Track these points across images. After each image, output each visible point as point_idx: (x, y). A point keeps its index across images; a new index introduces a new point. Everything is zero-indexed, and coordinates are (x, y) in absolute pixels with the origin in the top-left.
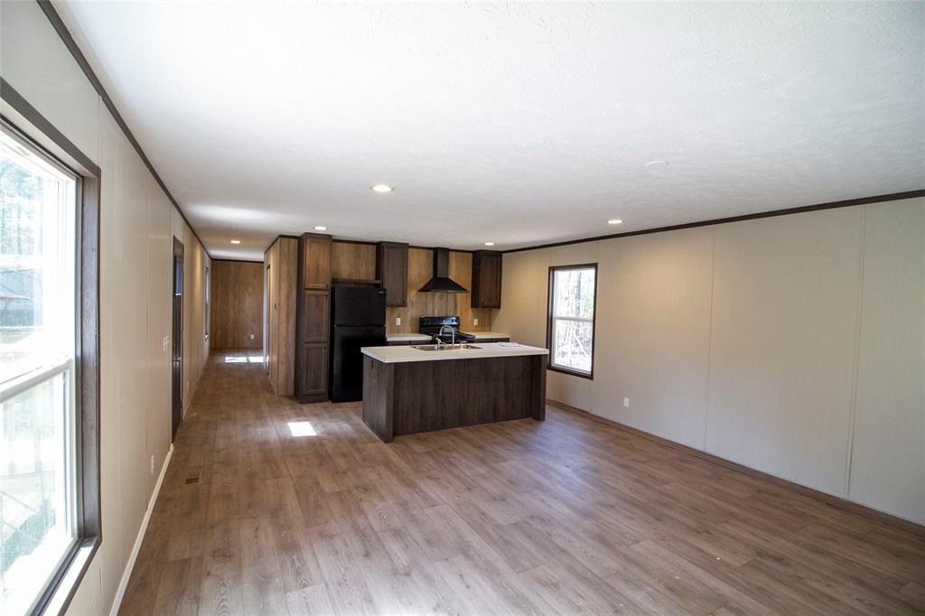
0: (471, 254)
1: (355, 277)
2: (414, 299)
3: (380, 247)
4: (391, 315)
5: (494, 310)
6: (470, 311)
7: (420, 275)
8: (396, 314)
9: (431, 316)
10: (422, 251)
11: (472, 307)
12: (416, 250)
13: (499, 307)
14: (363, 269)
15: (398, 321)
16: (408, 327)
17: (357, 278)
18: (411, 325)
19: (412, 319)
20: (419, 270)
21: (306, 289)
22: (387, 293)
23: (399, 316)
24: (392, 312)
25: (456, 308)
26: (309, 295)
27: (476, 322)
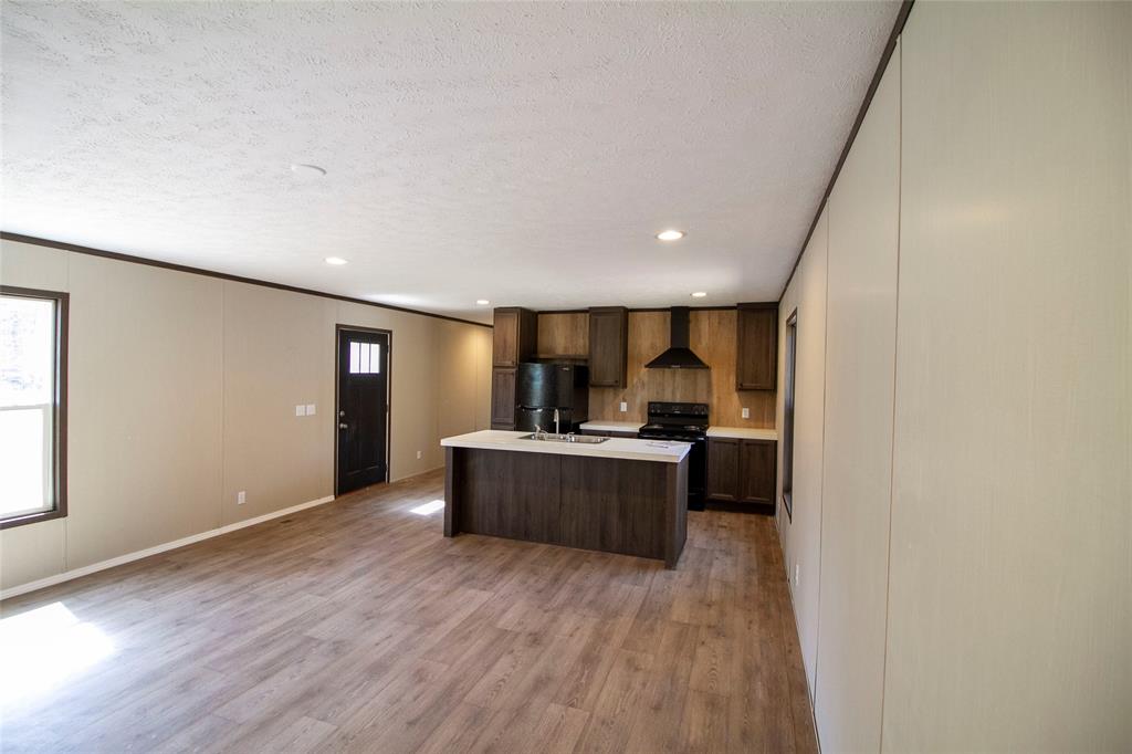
0: (735, 312)
1: (571, 352)
2: (646, 379)
3: (595, 313)
4: (615, 398)
6: (735, 397)
7: (653, 346)
8: (621, 396)
9: (670, 401)
10: (657, 313)
11: (738, 391)
12: (646, 314)
13: (775, 391)
15: (624, 407)
16: (636, 414)
18: (641, 412)
19: (642, 405)
20: (650, 339)
21: (494, 367)
22: (592, 371)
23: (624, 400)
24: (615, 394)
25: (709, 392)
26: (498, 373)
27: (745, 413)
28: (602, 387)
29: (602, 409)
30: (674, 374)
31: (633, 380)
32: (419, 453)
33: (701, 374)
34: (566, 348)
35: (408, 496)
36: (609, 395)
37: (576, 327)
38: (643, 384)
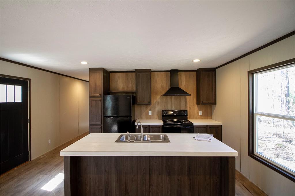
0: (195, 72)
1: (126, 90)
2: (159, 100)
3: (138, 72)
4: (146, 109)
5: (213, 106)
6: (196, 107)
7: (162, 87)
11: (197, 104)
12: (159, 73)
13: (215, 104)
14: (130, 85)
15: (150, 113)
16: (156, 116)
17: (127, 90)
18: (158, 114)
19: (158, 112)
20: (161, 84)
21: (90, 97)
22: (138, 97)
23: (150, 110)
24: (146, 107)
25: (186, 105)
26: (92, 100)
27: (200, 113)
28: (141, 104)
29: (141, 114)
30: (171, 98)
31: (154, 101)
32: (49, 140)
33: (182, 98)
34: (123, 88)
35: (41, 172)
36: (144, 108)
37: (128, 79)
38: (158, 103)
